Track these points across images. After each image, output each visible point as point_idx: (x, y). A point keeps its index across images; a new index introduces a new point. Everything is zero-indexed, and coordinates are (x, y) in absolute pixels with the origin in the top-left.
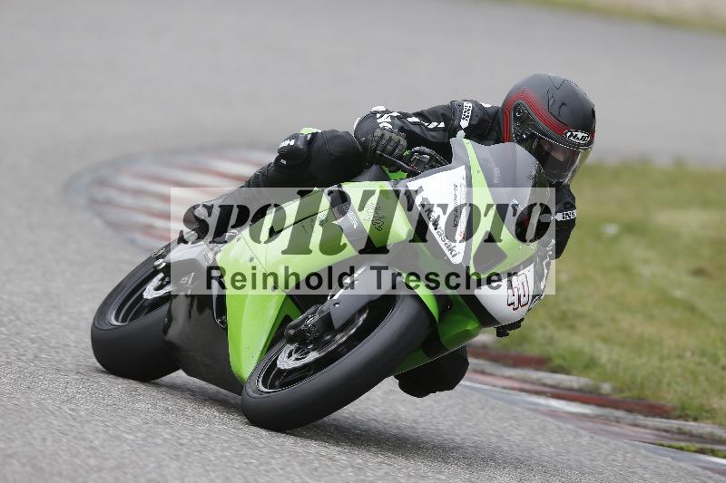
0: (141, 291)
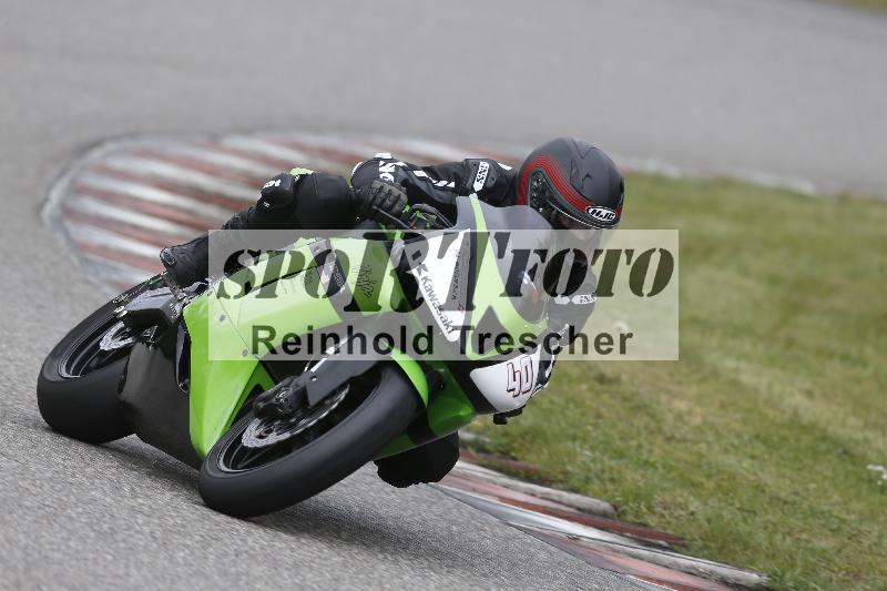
0: (97, 340)
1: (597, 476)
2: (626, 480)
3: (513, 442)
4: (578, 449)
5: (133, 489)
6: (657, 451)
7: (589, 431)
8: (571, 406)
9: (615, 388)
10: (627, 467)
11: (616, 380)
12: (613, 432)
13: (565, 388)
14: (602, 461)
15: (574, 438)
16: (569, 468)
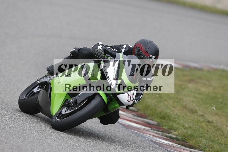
1: (208, 147)
2: (215, 148)
3: (186, 138)
4: (203, 140)
5: (88, 150)
6: (223, 140)
7: (205, 135)
8: (201, 129)
9: (212, 124)
10: (215, 145)
11: (212, 122)
12: (211, 135)
13: (199, 124)
14: (209, 143)
15: (201, 137)
16: (200, 145)
